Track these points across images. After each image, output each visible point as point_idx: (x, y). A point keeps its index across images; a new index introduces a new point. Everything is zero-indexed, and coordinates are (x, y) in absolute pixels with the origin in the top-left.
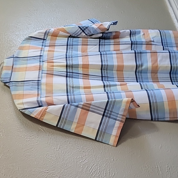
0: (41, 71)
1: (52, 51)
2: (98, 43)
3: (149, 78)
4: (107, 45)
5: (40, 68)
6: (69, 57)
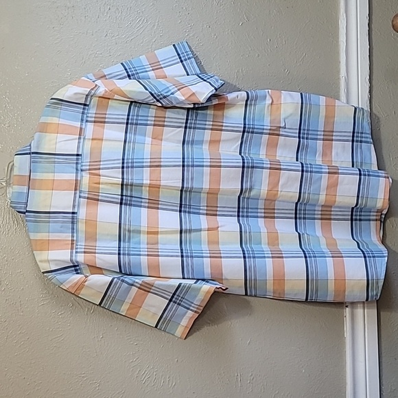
0: (78, 192)
1: (99, 139)
2: (183, 123)
3: (261, 209)
4: (199, 129)
5: (77, 186)
6: (128, 167)
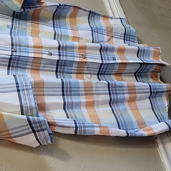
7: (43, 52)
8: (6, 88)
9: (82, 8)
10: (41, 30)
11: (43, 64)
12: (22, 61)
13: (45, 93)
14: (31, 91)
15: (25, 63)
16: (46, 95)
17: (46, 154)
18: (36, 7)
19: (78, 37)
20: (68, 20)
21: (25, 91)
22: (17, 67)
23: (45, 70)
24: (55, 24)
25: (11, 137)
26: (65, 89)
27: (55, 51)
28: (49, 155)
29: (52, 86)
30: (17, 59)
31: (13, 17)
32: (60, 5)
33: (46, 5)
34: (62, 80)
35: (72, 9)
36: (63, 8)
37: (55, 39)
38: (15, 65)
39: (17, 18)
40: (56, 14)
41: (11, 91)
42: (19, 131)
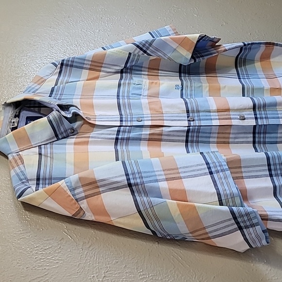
7: (232, 117)
8: (194, 170)
9: (279, 43)
10: (222, 85)
11: (233, 134)
12: (204, 133)
13: (244, 175)
14: (228, 173)
15: (208, 135)
16: (245, 177)
17: (259, 261)
18: (211, 54)
19: (278, 87)
20: (258, 65)
21: (221, 173)
22: (198, 142)
23: (237, 143)
24: (240, 73)
25: (209, 238)
26: (272, 167)
27: (248, 113)
28: (264, 262)
29: (252, 164)
30: (196, 130)
31: (180, 72)
32: (245, 45)
33: (224, 48)
34: (266, 154)
35: (263, 47)
36: (250, 49)
37: (244, 95)
38: (195, 139)
39: (185, 73)
40: (239, 59)
41: (201, 175)
42: (220, 229)
